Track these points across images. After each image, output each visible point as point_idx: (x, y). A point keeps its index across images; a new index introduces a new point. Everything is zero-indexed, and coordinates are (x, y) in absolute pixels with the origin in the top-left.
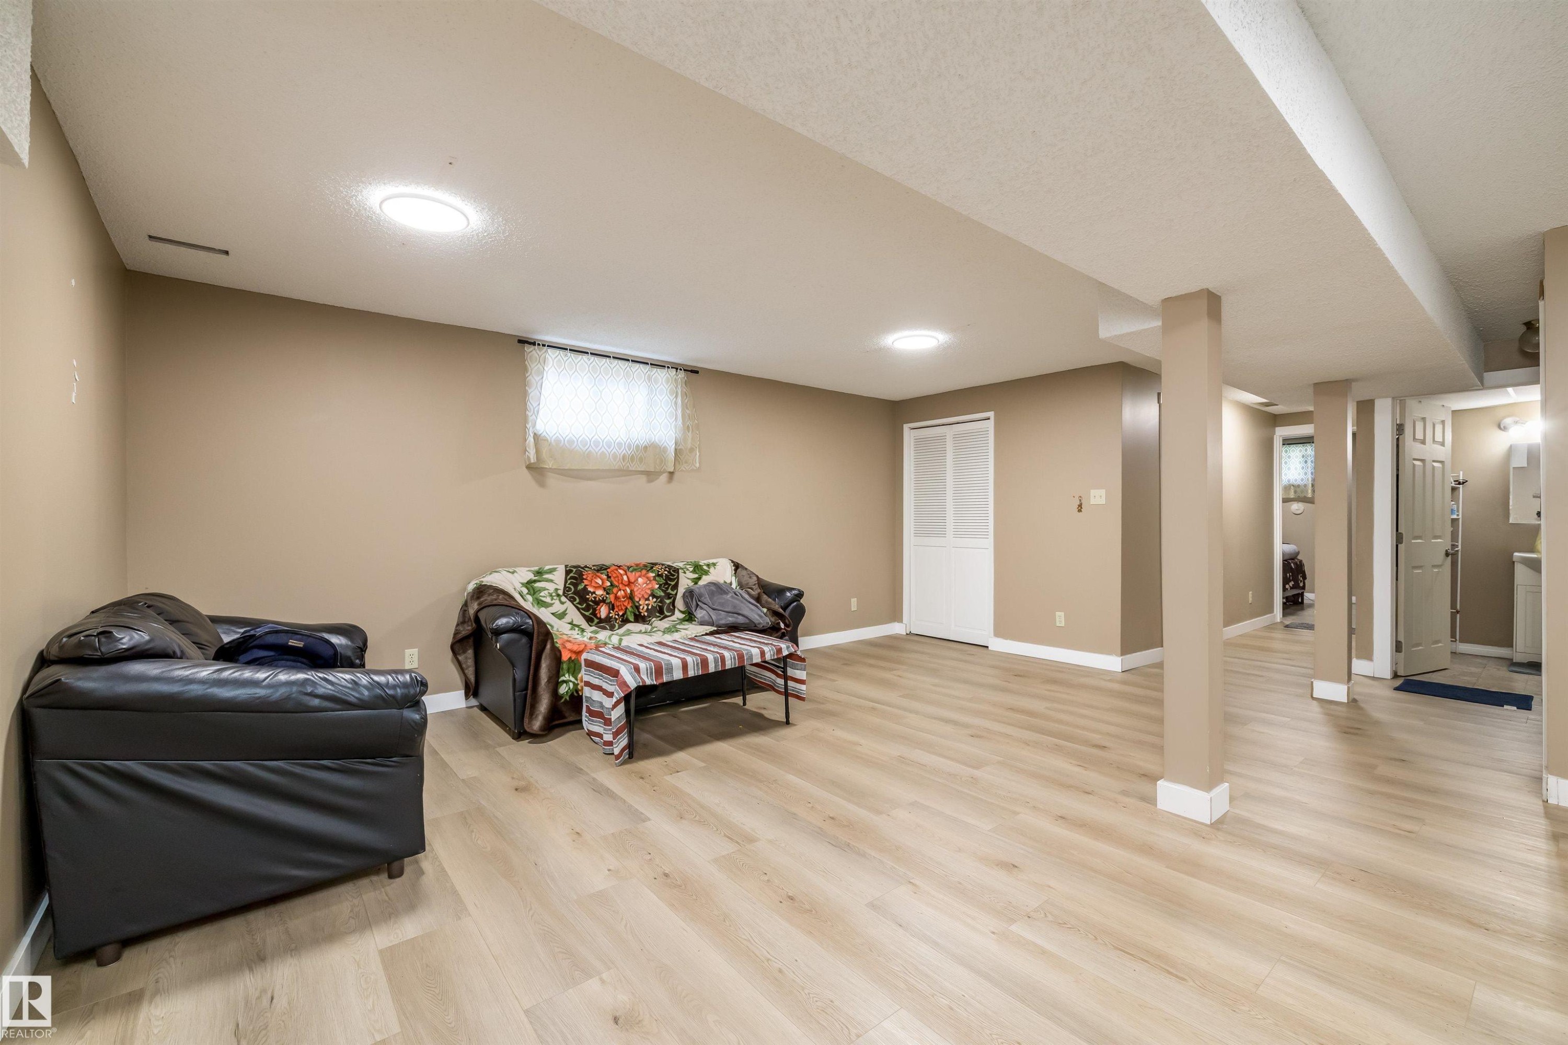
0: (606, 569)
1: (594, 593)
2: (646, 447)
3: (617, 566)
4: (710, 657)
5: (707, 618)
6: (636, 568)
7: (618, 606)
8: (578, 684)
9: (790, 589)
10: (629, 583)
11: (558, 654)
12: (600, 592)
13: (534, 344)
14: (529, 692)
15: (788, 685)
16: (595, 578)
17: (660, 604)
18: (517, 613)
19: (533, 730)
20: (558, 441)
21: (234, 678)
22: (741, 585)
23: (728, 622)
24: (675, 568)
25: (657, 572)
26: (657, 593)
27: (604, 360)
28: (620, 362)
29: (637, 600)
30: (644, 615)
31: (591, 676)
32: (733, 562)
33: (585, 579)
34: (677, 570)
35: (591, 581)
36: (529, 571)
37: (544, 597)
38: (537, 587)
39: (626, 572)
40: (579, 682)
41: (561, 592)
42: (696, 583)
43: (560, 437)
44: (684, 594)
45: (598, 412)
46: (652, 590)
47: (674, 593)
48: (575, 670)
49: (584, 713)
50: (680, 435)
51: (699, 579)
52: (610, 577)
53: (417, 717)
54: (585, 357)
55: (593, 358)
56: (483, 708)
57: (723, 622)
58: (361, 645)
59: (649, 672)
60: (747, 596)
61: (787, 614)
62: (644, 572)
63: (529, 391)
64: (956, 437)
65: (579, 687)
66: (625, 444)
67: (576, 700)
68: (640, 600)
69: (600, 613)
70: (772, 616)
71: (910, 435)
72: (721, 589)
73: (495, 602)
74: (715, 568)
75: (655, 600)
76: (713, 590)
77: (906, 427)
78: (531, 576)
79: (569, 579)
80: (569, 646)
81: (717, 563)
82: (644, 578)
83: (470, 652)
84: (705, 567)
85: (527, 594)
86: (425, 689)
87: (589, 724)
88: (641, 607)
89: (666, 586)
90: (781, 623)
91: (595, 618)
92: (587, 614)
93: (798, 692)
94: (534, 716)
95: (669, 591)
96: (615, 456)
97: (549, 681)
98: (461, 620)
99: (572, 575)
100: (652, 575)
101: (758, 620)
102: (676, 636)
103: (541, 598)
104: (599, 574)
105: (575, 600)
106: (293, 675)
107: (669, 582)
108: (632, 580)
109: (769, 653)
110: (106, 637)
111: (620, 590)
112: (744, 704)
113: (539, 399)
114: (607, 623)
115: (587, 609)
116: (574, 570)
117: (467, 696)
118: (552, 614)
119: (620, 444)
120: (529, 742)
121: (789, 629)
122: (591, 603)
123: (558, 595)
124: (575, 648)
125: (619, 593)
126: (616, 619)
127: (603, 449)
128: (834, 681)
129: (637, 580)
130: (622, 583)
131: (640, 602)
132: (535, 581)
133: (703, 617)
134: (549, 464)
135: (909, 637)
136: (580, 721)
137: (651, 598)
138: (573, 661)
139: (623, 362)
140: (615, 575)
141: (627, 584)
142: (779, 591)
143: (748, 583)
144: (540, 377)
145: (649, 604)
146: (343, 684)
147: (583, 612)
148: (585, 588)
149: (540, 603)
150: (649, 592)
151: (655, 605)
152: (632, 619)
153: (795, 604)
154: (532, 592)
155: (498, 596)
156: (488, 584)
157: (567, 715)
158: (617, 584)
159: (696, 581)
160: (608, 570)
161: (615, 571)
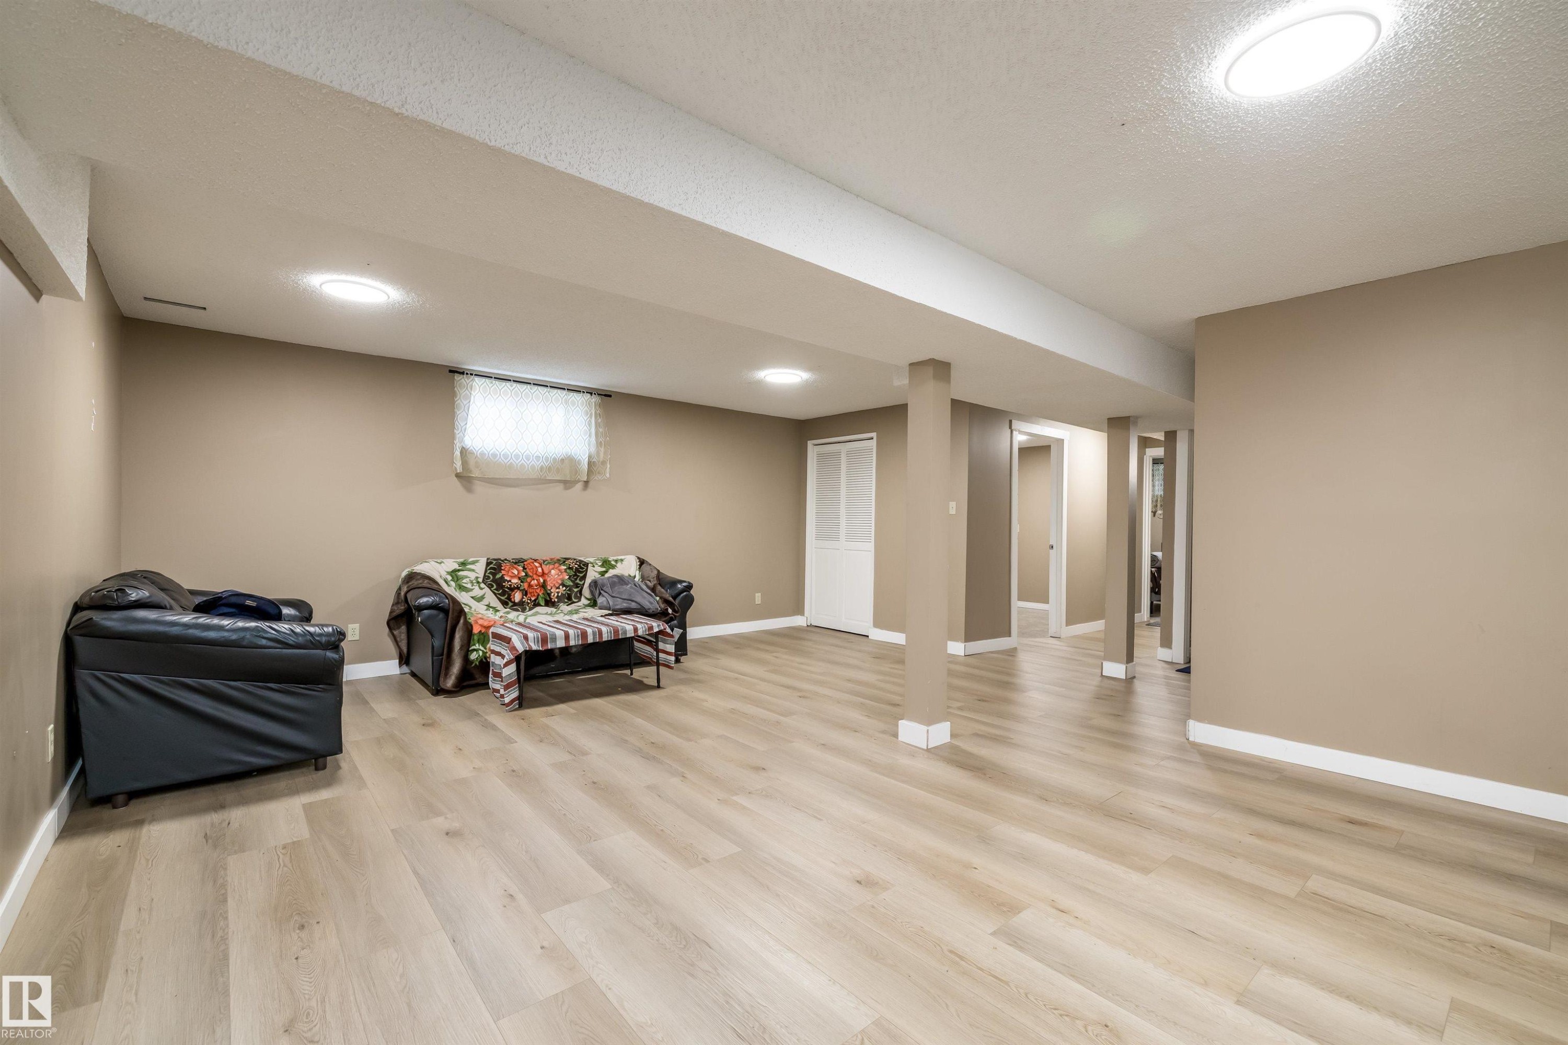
0: (523, 562)
1: (510, 581)
2: (562, 460)
3: (534, 559)
4: (589, 631)
5: (605, 603)
6: (550, 561)
7: (531, 593)
8: (487, 652)
9: (681, 582)
10: (543, 574)
11: (470, 627)
12: (515, 581)
13: (463, 373)
14: (444, 657)
15: (660, 656)
16: (512, 569)
17: (569, 592)
18: (436, 594)
19: (446, 687)
20: (482, 454)
21: (207, 623)
22: (643, 578)
23: (622, 607)
24: (585, 562)
25: (568, 566)
26: (567, 583)
27: (525, 386)
28: (540, 388)
29: (550, 588)
30: (555, 601)
31: (495, 645)
32: (638, 558)
33: (503, 570)
34: (586, 565)
35: (508, 572)
36: (454, 562)
37: (466, 583)
38: (460, 575)
39: (541, 565)
40: (487, 651)
41: (480, 580)
42: (603, 575)
43: (485, 450)
44: (590, 584)
45: (520, 432)
46: (563, 580)
47: (582, 583)
48: (484, 641)
49: (491, 675)
50: (594, 450)
51: (606, 572)
52: (526, 569)
53: (336, 656)
54: (508, 384)
55: (515, 385)
56: (413, 675)
57: (618, 607)
58: (307, 615)
59: (536, 640)
60: (644, 587)
61: (677, 602)
62: (557, 565)
63: (458, 413)
64: (848, 454)
65: (488, 655)
66: (543, 457)
67: (485, 665)
68: (551, 588)
69: (514, 597)
70: (663, 603)
71: (813, 450)
72: (623, 581)
73: (420, 585)
74: (622, 563)
75: (564, 588)
76: (615, 581)
77: (810, 443)
78: (456, 566)
79: (489, 569)
80: (480, 622)
81: (624, 559)
82: (557, 570)
83: (404, 628)
84: (613, 563)
85: (451, 580)
86: (343, 638)
87: (494, 684)
88: (552, 594)
89: (575, 577)
90: (669, 609)
91: (509, 602)
92: (503, 598)
93: (668, 662)
94: (448, 676)
95: (578, 581)
96: (533, 467)
97: (461, 649)
98: (396, 601)
99: (492, 566)
100: (564, 567)
101: (647, 606)
102: (575, 617)
103: (463, 584)
104: (516, 566)
105: (493, 586)
106: (248, 623)
107: (578, 574)
108: (546, 571)
109: (641, 630)
110: (121, 593)
111: (534, 579)
112: (632, 674)
113: (466, 419)
114: (520, 606)
115: (503, 594)
116: (494, 562)
117: (400, 664)
118: (472, 597)
119: (538, 457)
120: (444, 697)
121: (677, 615)
122: (506, 589)
123: (478, 582)
124: (486, 624)
125: (532, 582)
126: (529, 603)
127: (523, 461)
128: (719, 659)
129: (550, 572)
130: (536, 574)
131: (552, 590)
132: (459, 570)
133: (602, 603)
134: (476, 473)
135: (809, 629)
136: (488, 684)
137: (561, 587)
138: (483, 634)
139: (543, 388)
140: (530, 567)
141: (540, 574)
142: (674, 583)
143: (649, 576)
144: (468, 401)
145: (559, 592)
146: (283, 631)
147: (499, 596)
148: (502, 577)
149: (461, 588)
150: (560, 582)
151: (564, 593)
152: (542, 603)
153: (685, 593)
154: (456, 579)
155: (424, 581)
156: (418, 572)
157: (477, 676)
158: (531, 574)
159: (603, 574)
160: (525, 563)
161: (532, 564)
